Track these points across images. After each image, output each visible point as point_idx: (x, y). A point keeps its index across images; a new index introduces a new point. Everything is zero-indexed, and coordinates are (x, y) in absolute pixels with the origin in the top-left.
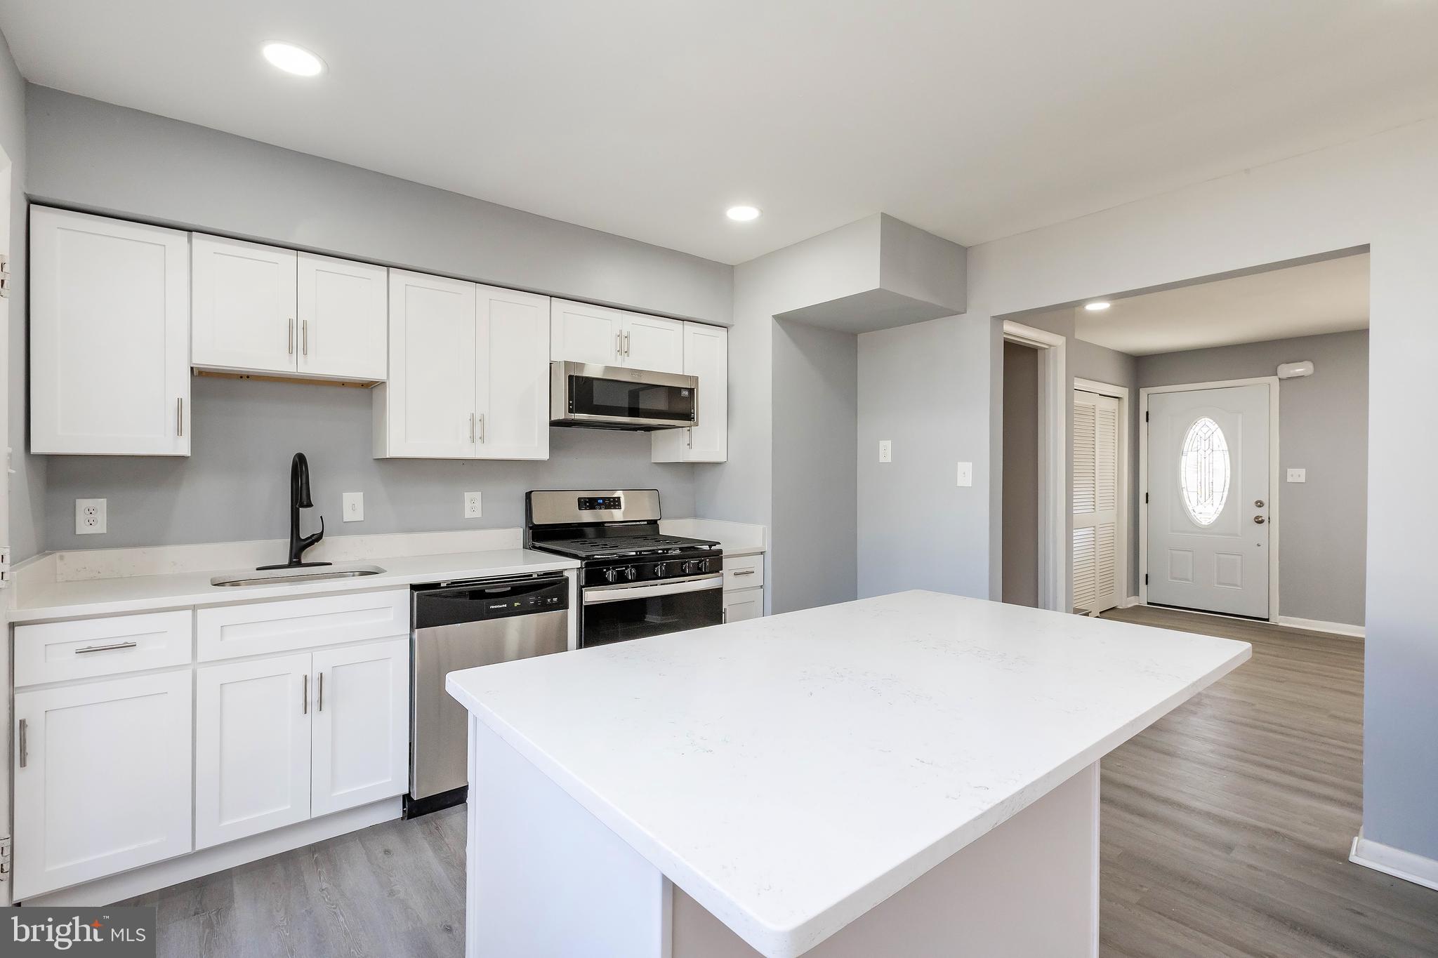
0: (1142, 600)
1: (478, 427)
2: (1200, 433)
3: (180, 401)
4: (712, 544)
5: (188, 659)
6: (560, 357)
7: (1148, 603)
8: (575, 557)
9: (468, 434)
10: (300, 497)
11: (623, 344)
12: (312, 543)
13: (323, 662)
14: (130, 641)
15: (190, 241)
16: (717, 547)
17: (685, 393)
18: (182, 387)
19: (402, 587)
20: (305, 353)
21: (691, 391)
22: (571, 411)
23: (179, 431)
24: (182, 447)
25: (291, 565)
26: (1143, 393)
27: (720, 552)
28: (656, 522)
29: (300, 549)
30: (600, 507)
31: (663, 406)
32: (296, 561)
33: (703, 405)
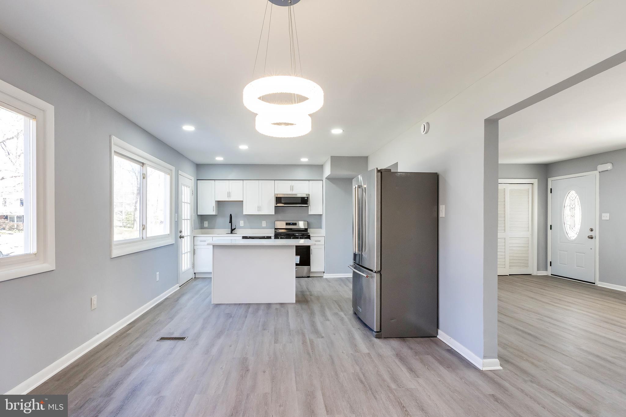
0: (549, 273)
1: (259, 208)
2: (571, 198)
3: (214, 206)
6: (276, 193)
7: (552, 275)
10: (232, 222)
11: (292, 188)
14: (205, 240)
17: (306, 198)
18: (214, 204)
19: (241, 236)
20: (230, 197)
21: (308, 198)
22: (276, 204)
23: (215, 211)
24: (215, 213)
26: (550, 180)
27: (310, 235)
28: (307, 229)
29: (232, 230)
30: (291, 225)
31: (300, 202)
32: (232, 233)
33: (311, 201)
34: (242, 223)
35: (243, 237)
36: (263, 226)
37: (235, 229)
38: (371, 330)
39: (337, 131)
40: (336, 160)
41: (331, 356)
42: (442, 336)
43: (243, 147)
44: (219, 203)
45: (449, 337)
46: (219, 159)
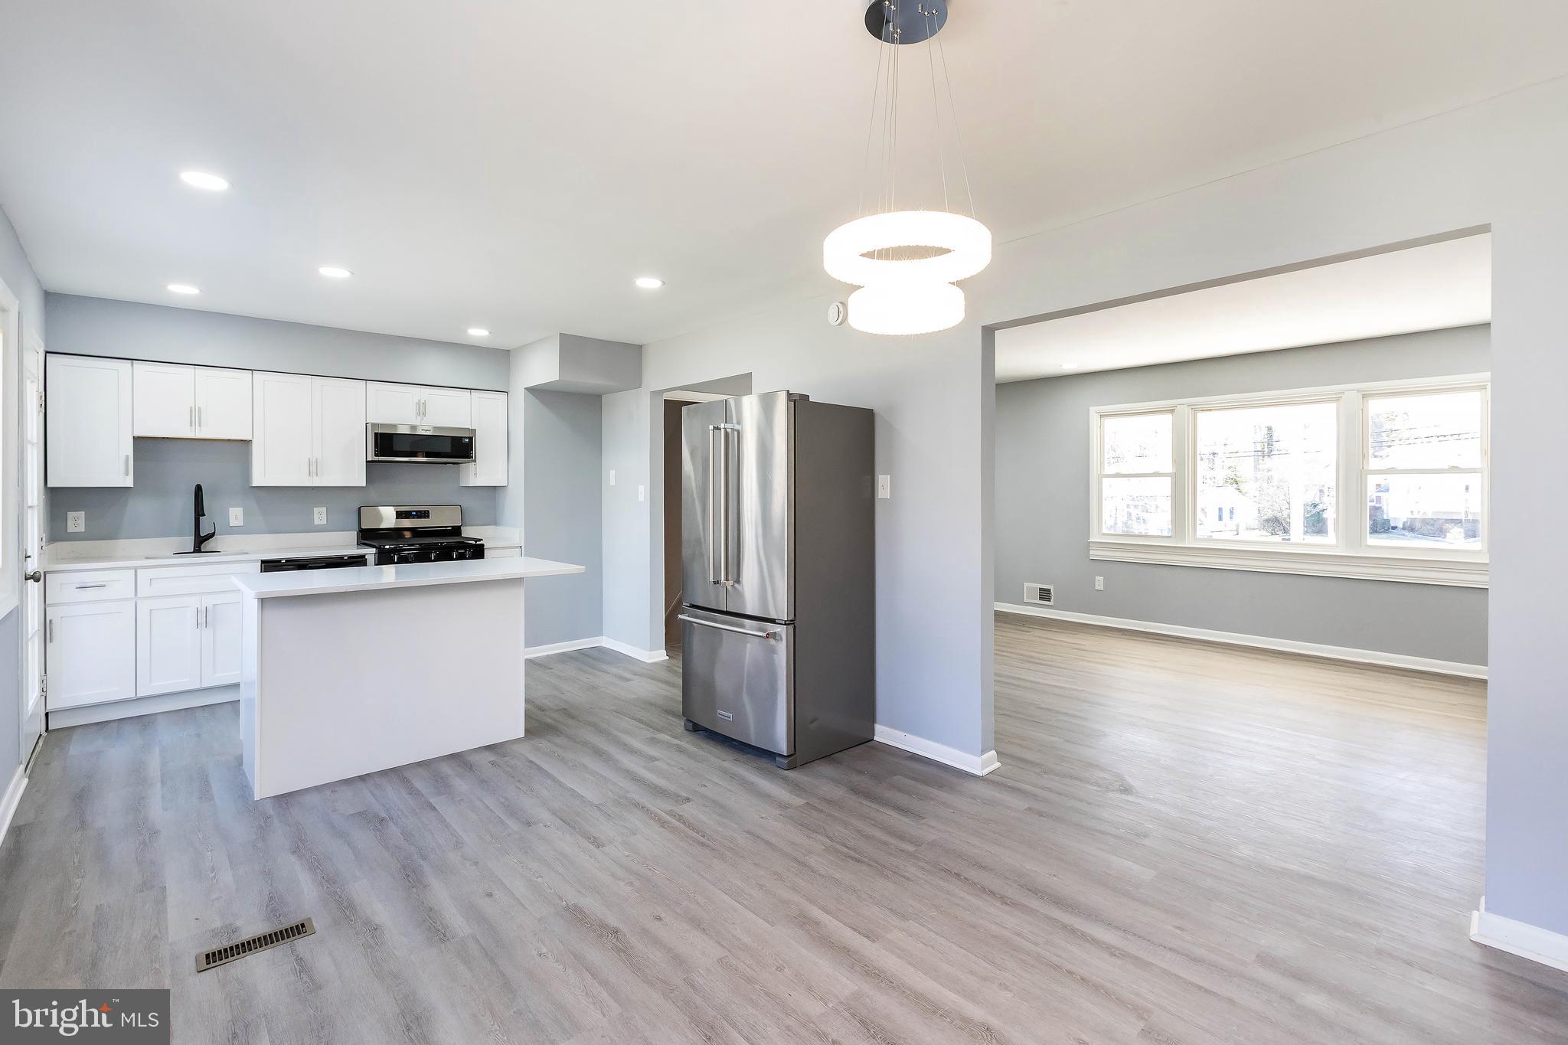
1: (314, 467)
3: (127, 456)
4: (476, 540)
5: (133, 596)
6: (372, 420)
8: (373, 546)
9: (307, 471)
10: (199, 511)
11: (422, 409)
12: (208, 539)
13: (208, 601)
14: (103, 584)
15: (132, 364)
16: (481, 542)
17: (467, 440)
18: (129, 449)
19: (255, 561)
20: (200, 426)
21: (471, 439)
22: (376, 455)
23: (127, 474)
24: (129, 482)
25: (195, 552)
27: (483, 545)
28: (459, 527)
29: (200, 542)
30: (414, 517)
31: (448, 449)
32: (197, 549)
33: (480, 447)
34: (236, 516)
35: (263, 562)
36: (317, 522)
37: (211, 535)
38: (770, 755)
39: (648, 283)
40: (573, 347)
41: (749, 832)
42: (883, 734)
43: (334, 272)
44: (144, 446)
45: (902, 734)
46: (183, 291)
